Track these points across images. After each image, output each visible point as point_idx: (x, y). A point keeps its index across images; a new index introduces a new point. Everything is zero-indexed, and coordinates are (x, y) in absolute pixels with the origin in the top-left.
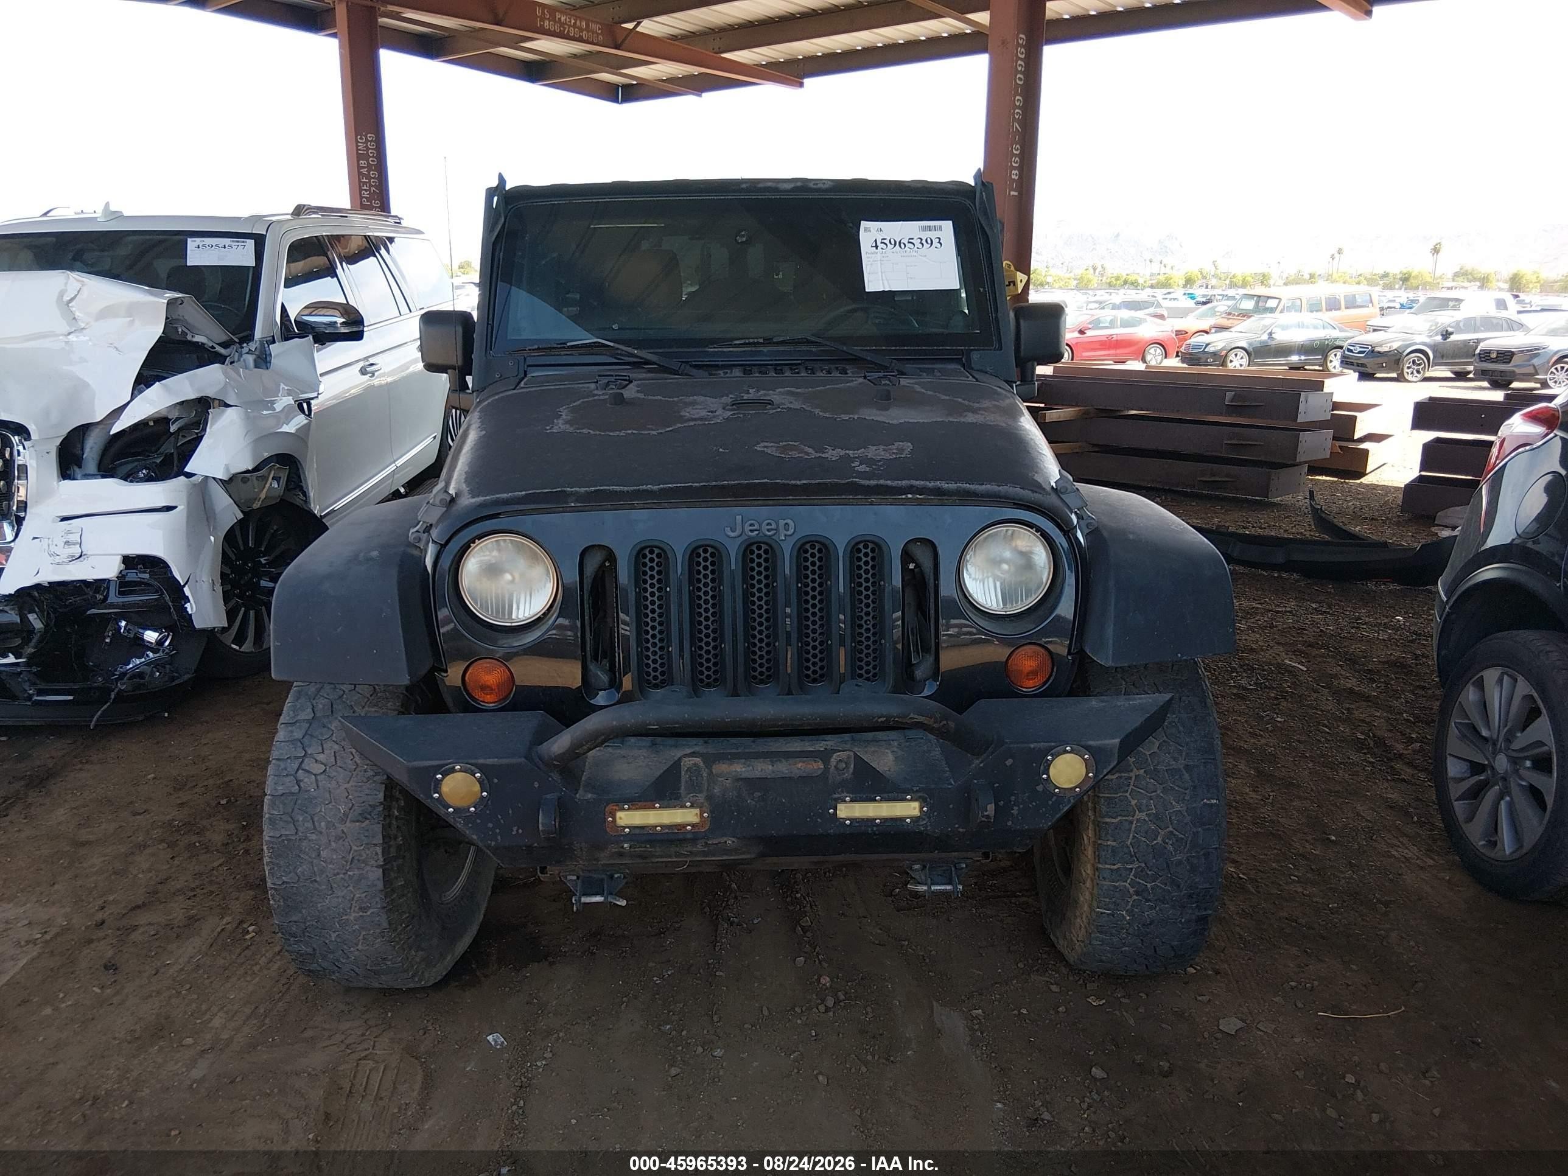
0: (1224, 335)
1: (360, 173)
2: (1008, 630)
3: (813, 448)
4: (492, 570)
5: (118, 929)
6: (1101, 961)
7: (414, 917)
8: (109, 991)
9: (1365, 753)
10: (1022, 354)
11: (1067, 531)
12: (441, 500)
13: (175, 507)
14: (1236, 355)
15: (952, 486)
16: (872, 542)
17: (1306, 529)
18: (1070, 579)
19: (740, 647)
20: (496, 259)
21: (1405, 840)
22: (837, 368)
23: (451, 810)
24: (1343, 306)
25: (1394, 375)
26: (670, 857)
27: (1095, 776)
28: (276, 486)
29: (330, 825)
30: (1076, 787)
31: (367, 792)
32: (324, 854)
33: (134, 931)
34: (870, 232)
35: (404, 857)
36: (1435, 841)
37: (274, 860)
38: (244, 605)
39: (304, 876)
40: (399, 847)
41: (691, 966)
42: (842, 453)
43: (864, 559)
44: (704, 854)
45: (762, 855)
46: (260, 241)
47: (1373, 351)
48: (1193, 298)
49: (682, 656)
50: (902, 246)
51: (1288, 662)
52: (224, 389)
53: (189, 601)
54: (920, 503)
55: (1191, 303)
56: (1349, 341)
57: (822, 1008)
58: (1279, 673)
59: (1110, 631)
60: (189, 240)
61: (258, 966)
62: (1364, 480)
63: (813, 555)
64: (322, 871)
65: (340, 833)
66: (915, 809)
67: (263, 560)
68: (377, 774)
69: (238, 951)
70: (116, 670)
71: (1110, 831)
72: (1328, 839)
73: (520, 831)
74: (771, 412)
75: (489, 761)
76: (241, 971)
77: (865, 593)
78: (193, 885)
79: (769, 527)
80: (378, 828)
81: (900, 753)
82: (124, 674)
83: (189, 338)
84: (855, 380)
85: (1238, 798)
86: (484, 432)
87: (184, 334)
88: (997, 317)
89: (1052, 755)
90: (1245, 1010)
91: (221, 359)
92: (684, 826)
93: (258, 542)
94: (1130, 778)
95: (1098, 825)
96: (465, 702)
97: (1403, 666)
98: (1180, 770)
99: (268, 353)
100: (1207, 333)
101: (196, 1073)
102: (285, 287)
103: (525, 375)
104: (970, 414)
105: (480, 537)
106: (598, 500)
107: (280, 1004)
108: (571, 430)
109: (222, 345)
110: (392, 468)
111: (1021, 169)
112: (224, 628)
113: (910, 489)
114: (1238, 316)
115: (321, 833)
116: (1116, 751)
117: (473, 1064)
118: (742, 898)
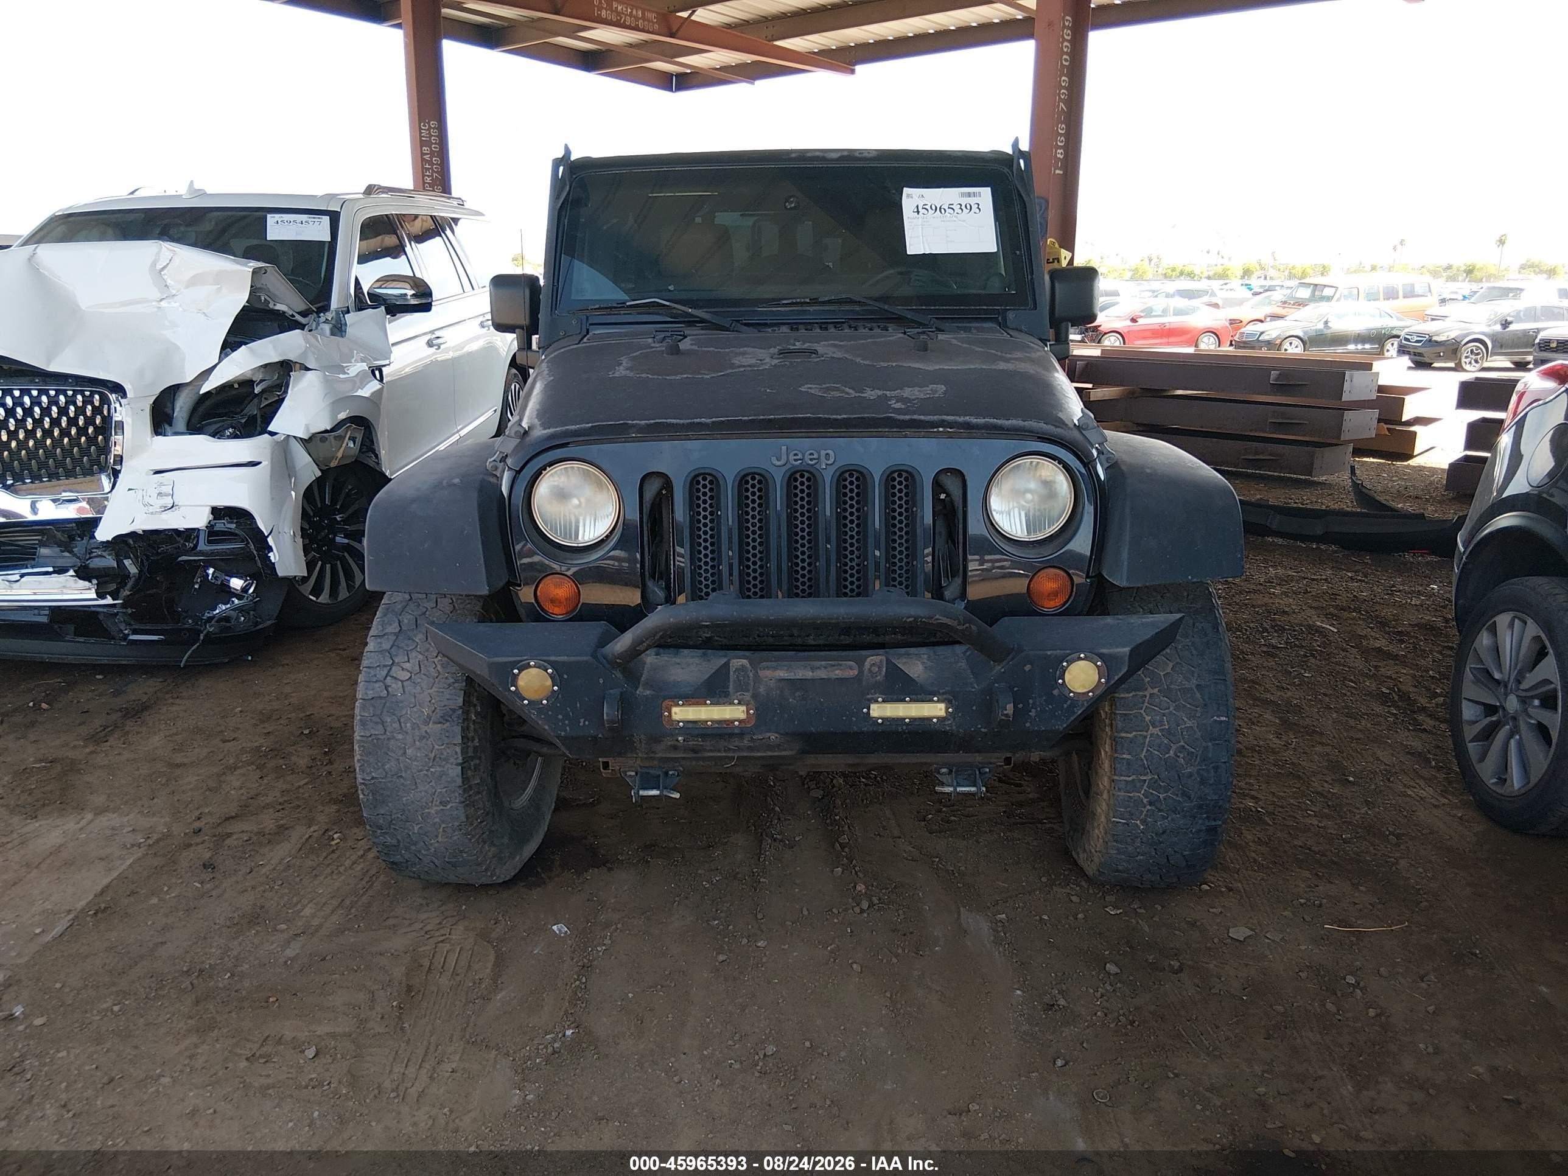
0: (1279, 323)
1: (423, 160)
2: (1031, 554)
3: (853, 389)
4: (562, 495)
5: (215, 836)
6: (1117, 871)
7: (487, 814)
8: (208, 886)
9: (1389, 706)
10: (1057, 314)
11: (1088, 463)
12: (516, 432)
13: (259, 463)
14: (1291, 344)
15: (981, 421)
16: (907, 472)
17: (1348, 504)
18: (1089, 510)
19: (784, 567)
20: (561, 228)
21: (1422, 783)
22: (879, 327)
23: (526, 702)
24: (1401, 294)
25: (1452, 365)
26: (719, 751)
27: (1107, 682)
28: (352, 446)
29: (415, 726)
30: (1089, 692)
31: (448, 697)
32: (409, 752)
33: (229, 837)
34: (912, 198)
35: (480, 758)
36: (1450, 783)
37: (365, 758)
38: (320, 559)
39: (391, 771)
40: (475, 748)
41: (738, 873)
42: (880, 393)
43: (898, 487)
44: (751, 749)
45: (803, 752)
46: (334, 218)
47: (1430, 341)
48: (1251, 289)
49: (731, 575)
50: (943, 211)
51: (1318, 623)
52: (305, 353)
53: (272, 551)
54: (951, 436)
55: (1249, 294)
56: (1407, 330)
57: (857, 910)
58: (1310, 633)
59: (1125, 554)
60: (269, 216)
61: (343, 868)
62: (1412, 462)
63: (851, 483)
64: (407, 768)
65: (424, 734)
66: (941, 709)
67: (338, 518)
68: (456, 681)
69: (325, 854)
70: (203, 615)
71: (1126, 745)
72: (1347, 779)
73: (587, 723)
74: (815, 360)
75: (559, 659)
76: (329, 870)
77: (898, 518)
78: (281, 800)
79: (811, 457)
80: (458, 730)
81: (929, 664)
82: (211, 619)
83: (271, 306)
84: (895, 335)
85: (1261, 743)
86: (552, 378)
87: (267, 302)
88: (1032, 279)
89: (1067, 662)
90: (1255, 921)
91: (302, 327)
92: (733, 722)
93: (334, 501)
94: (1146, 696)
95: (1114, 739)
96: (538, 614)
97: (1432, 628)
98: (1192, 689)
99: (343, 322)
100: (1261, 321)
101: (289, 953)
102: (359, 262)
103: (588, 333)
104: (1001, 363)
105: (551, 464)
106: (657, 431)
107: (364, 897)
108: (631, 374)
109: (301, 314)
110: (456, 437)
111: (1066, 148)
112: (304, 577)
113: (942, 423)
114: (1294, 304)
115: (407, 733)
116: (1127, 659)
117: (540, 948)
118: (785, 819)
